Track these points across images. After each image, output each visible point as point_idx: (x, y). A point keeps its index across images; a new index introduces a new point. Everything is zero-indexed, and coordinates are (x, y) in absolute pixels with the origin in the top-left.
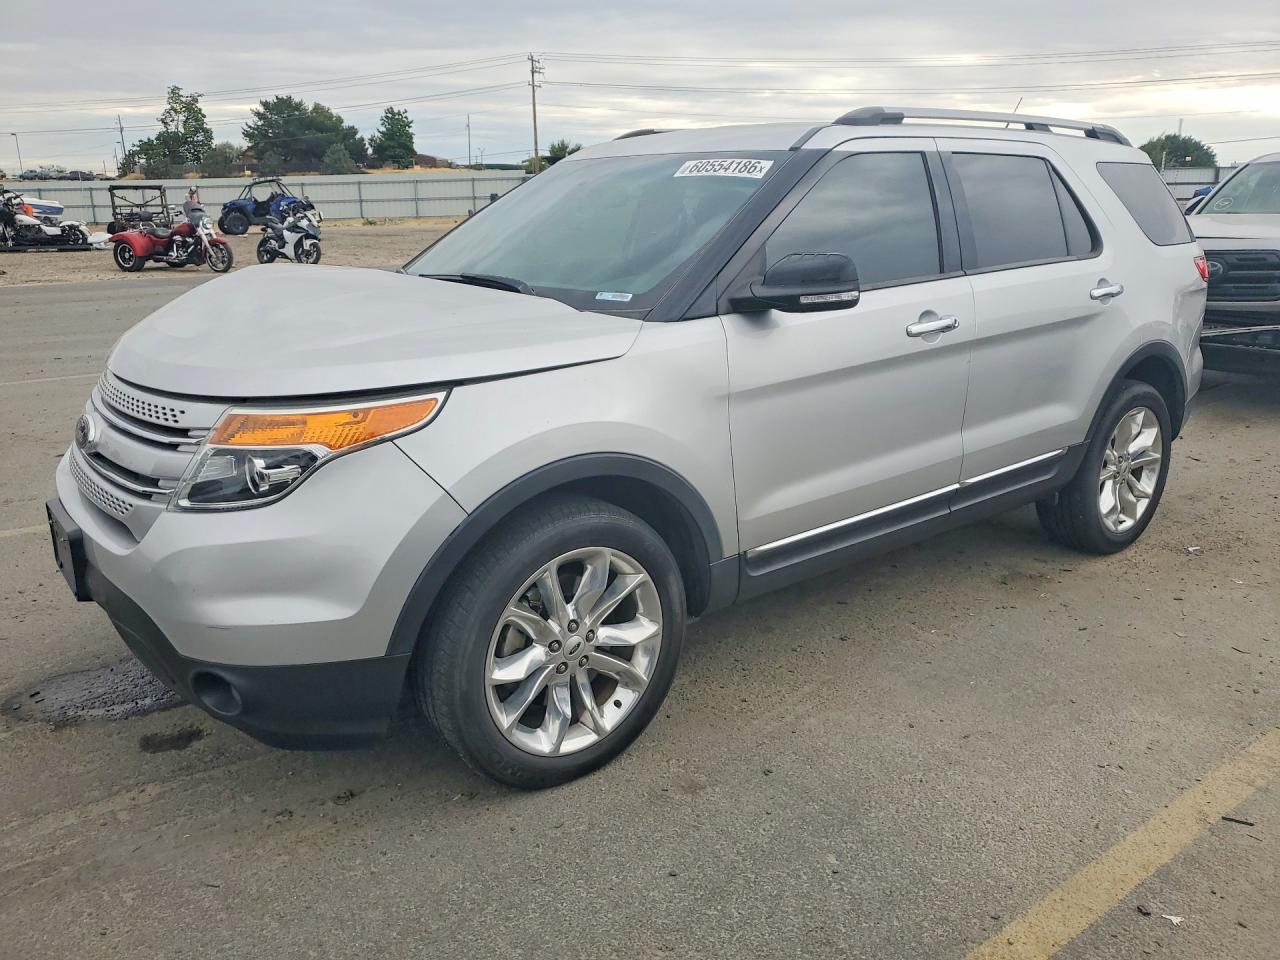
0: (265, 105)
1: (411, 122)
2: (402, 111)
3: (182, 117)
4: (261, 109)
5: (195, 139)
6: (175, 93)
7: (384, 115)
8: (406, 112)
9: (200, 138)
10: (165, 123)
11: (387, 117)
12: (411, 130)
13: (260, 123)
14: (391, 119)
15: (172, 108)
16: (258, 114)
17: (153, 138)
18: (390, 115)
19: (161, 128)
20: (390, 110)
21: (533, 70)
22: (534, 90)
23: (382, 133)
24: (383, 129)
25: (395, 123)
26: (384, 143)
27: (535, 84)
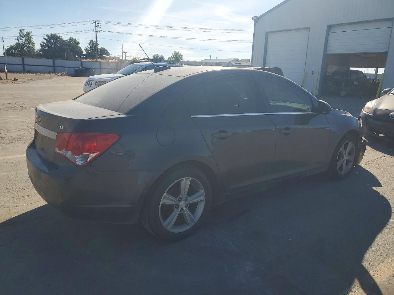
0: (48, 36)
1: (99, 45)
3: (24, 39)
4: (47, 38)
5: (29, 46)
6: (22, 31)
7: (90, 42)
8: (97, 41)
9: (31, 46)
10: (18, 40)
12: (98, 47)
13: (45, 42)
14: (92, 43)
15: (21, 36)
16: (46, 39)
17: (15, 44)
19: (17, 41)
20: (92, 41)
21: (96, 26)
22: (96, 32)
23: (89, 47)
24: (89, 46)
25: (94, 44)
26: (90, 51)
27: (97, 31)
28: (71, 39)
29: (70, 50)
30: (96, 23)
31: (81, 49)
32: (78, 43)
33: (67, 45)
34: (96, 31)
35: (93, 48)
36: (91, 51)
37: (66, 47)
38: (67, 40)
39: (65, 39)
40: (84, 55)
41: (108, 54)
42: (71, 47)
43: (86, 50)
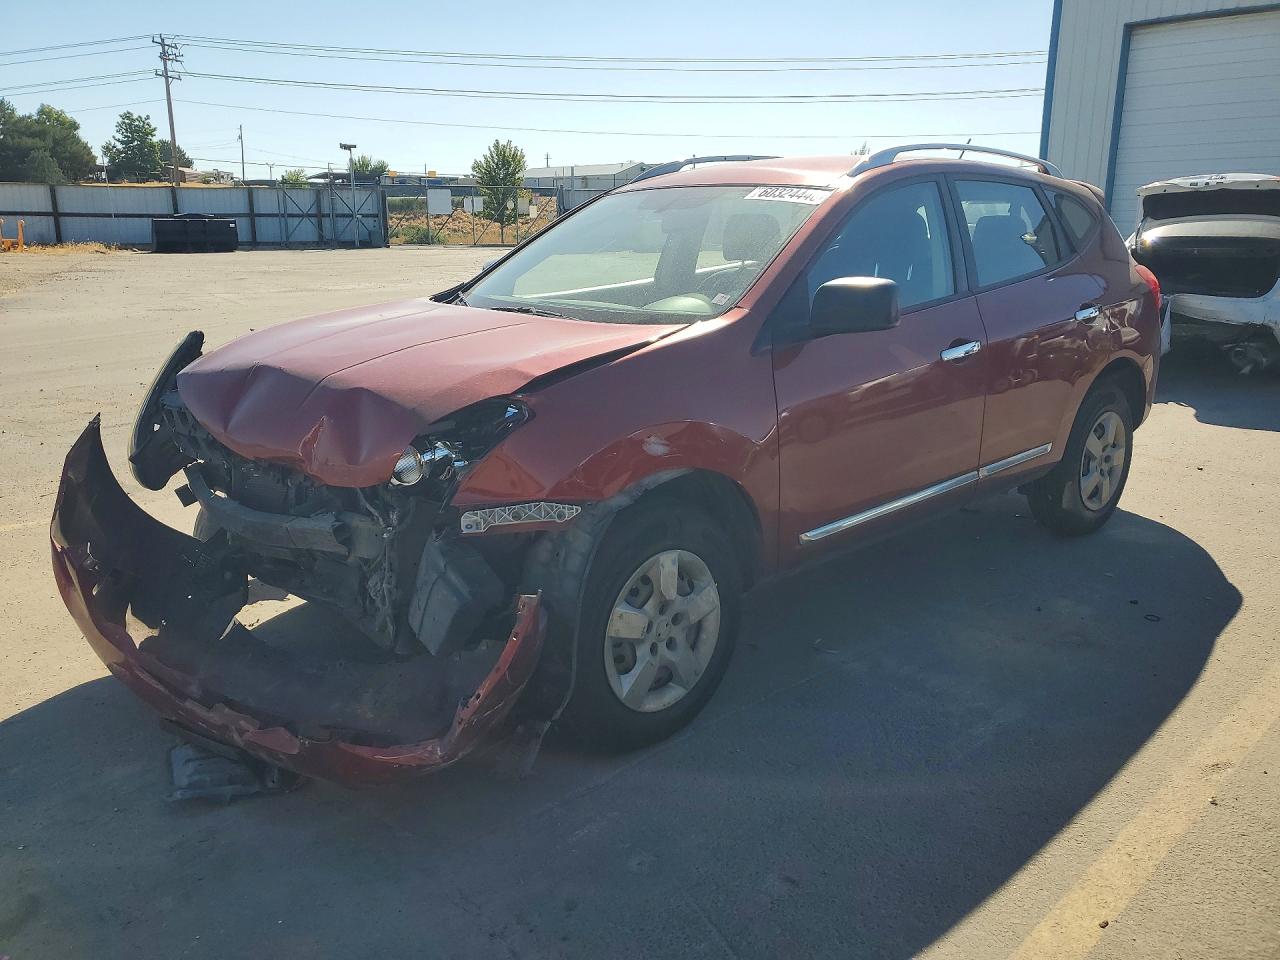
1: (155, 129)
2: (144, 117)
7: (120, 120)
8: (148, 117)
11: (124, 123)
12: (155, 140)
14: (130, 125)
18: (127, 121)
20: (127, 116)
21: (164, 57)
22: (167, 82)
23: (118, 140)
24: (119, 136)
25: (135, 130)
26: (122, 153)
27: (170, 74)
28: (45, 112)
29: (48, 154)
30: (163, 44)
31: (86, 149)
32: (75, 126)
33: (33, 135)
34: (167, 77)
35: (136, 143)
36: (126, 153)
37: (28, 142)
38: (29, 117)
39: (20, 112)
40: (101, 169)
41: (189, 163)
42: (50, 143)
43: (107, 149)
